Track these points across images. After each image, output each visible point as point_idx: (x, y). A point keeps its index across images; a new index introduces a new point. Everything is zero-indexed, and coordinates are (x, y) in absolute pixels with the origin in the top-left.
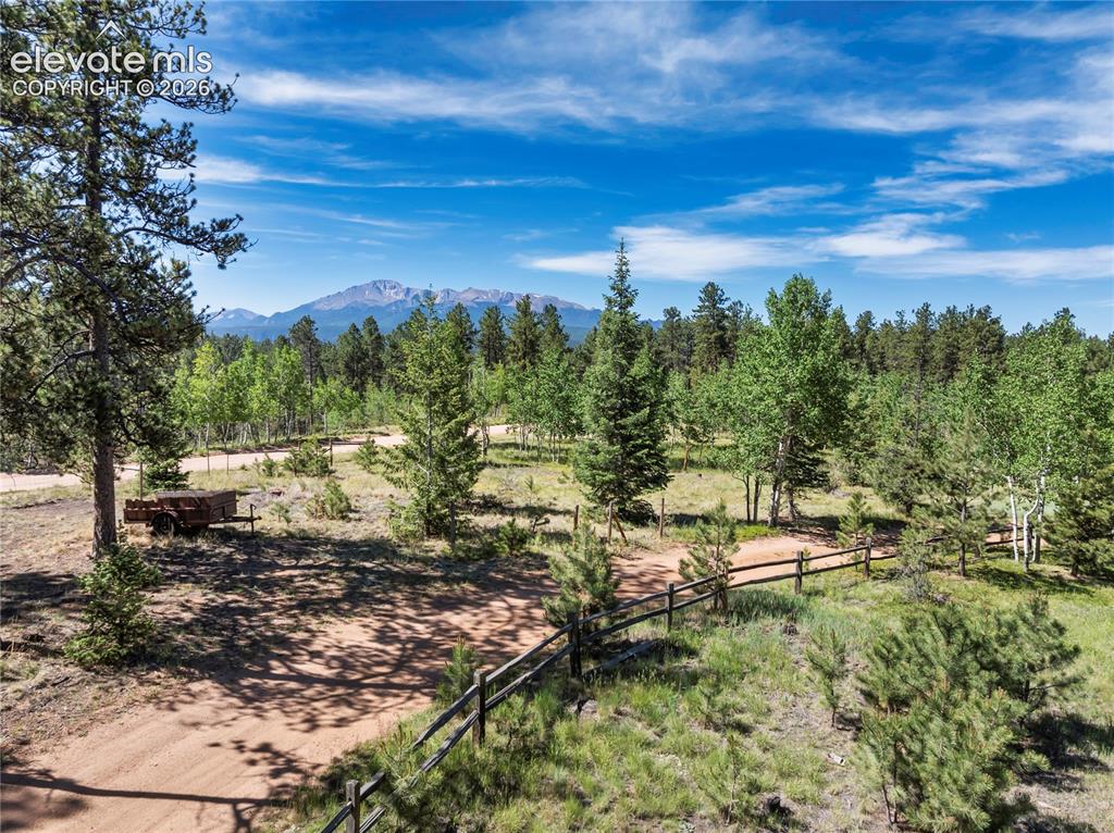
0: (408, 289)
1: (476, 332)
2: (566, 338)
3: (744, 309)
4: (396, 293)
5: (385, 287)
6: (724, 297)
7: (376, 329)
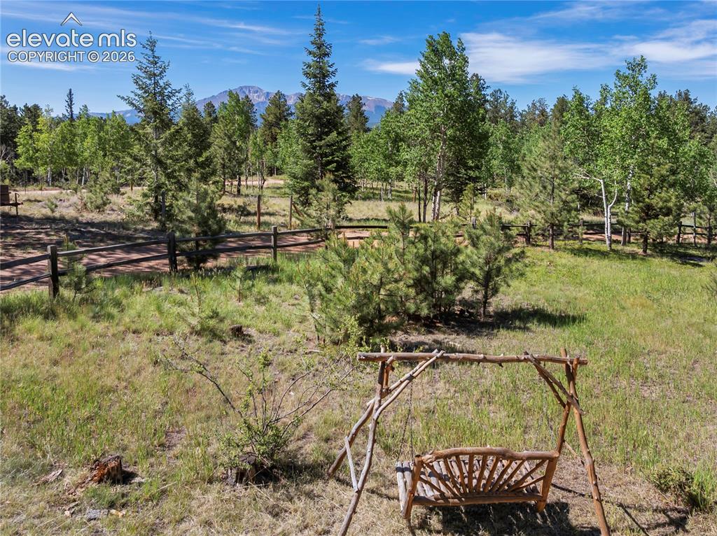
0: (268, 93)
1: (292, 114)
2: (366, 119)
3: (503, 96)
4: (259, 97)
5: (250, 91)
6: (485, 86)
7: (214, 112)
